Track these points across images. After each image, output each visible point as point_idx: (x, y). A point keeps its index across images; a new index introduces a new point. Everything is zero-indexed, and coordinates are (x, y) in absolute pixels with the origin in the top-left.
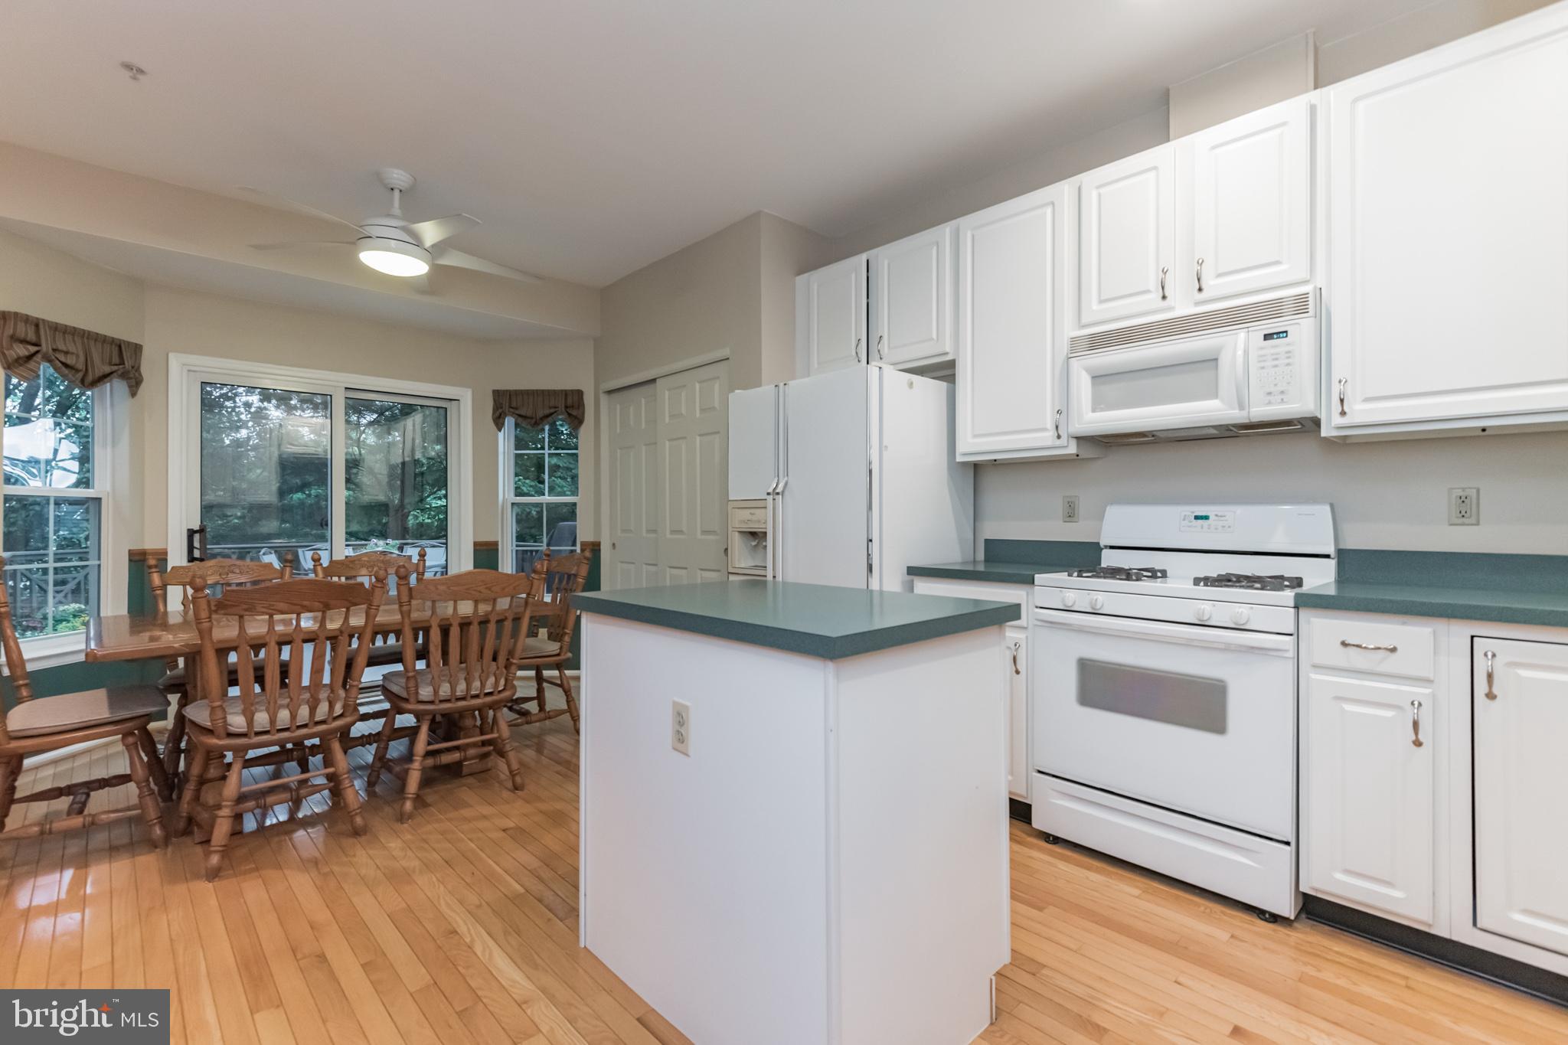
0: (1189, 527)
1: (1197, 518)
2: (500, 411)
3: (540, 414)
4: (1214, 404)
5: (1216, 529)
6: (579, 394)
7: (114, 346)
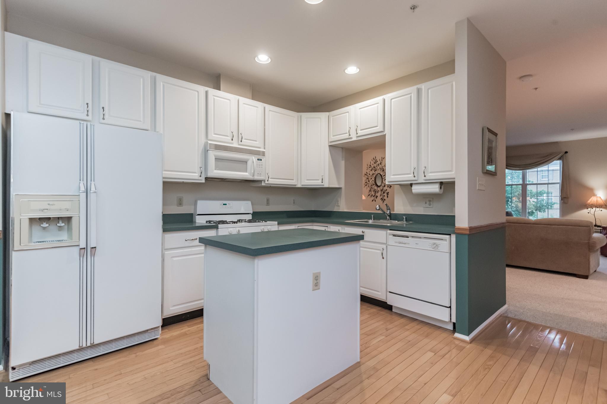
0: (222, 207)
1: (224, 204)
4: (247, 174)
5: (229, 207)
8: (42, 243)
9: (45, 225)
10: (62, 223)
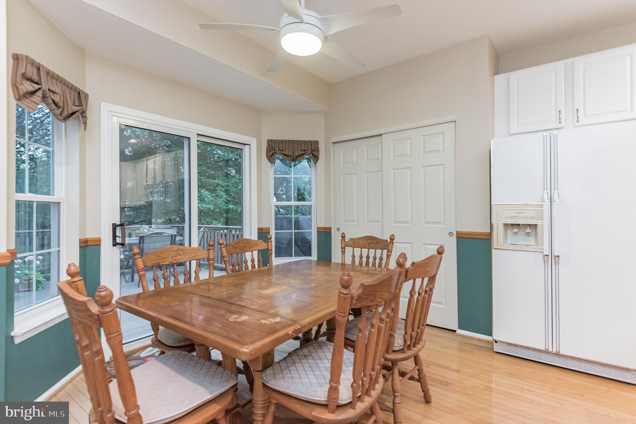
2: (273, 151)
3: (297, 154)
6: (317, 143)
7: (75, 92)
8: (514, 245)
9: (516, 230)
10: (530, 229)
